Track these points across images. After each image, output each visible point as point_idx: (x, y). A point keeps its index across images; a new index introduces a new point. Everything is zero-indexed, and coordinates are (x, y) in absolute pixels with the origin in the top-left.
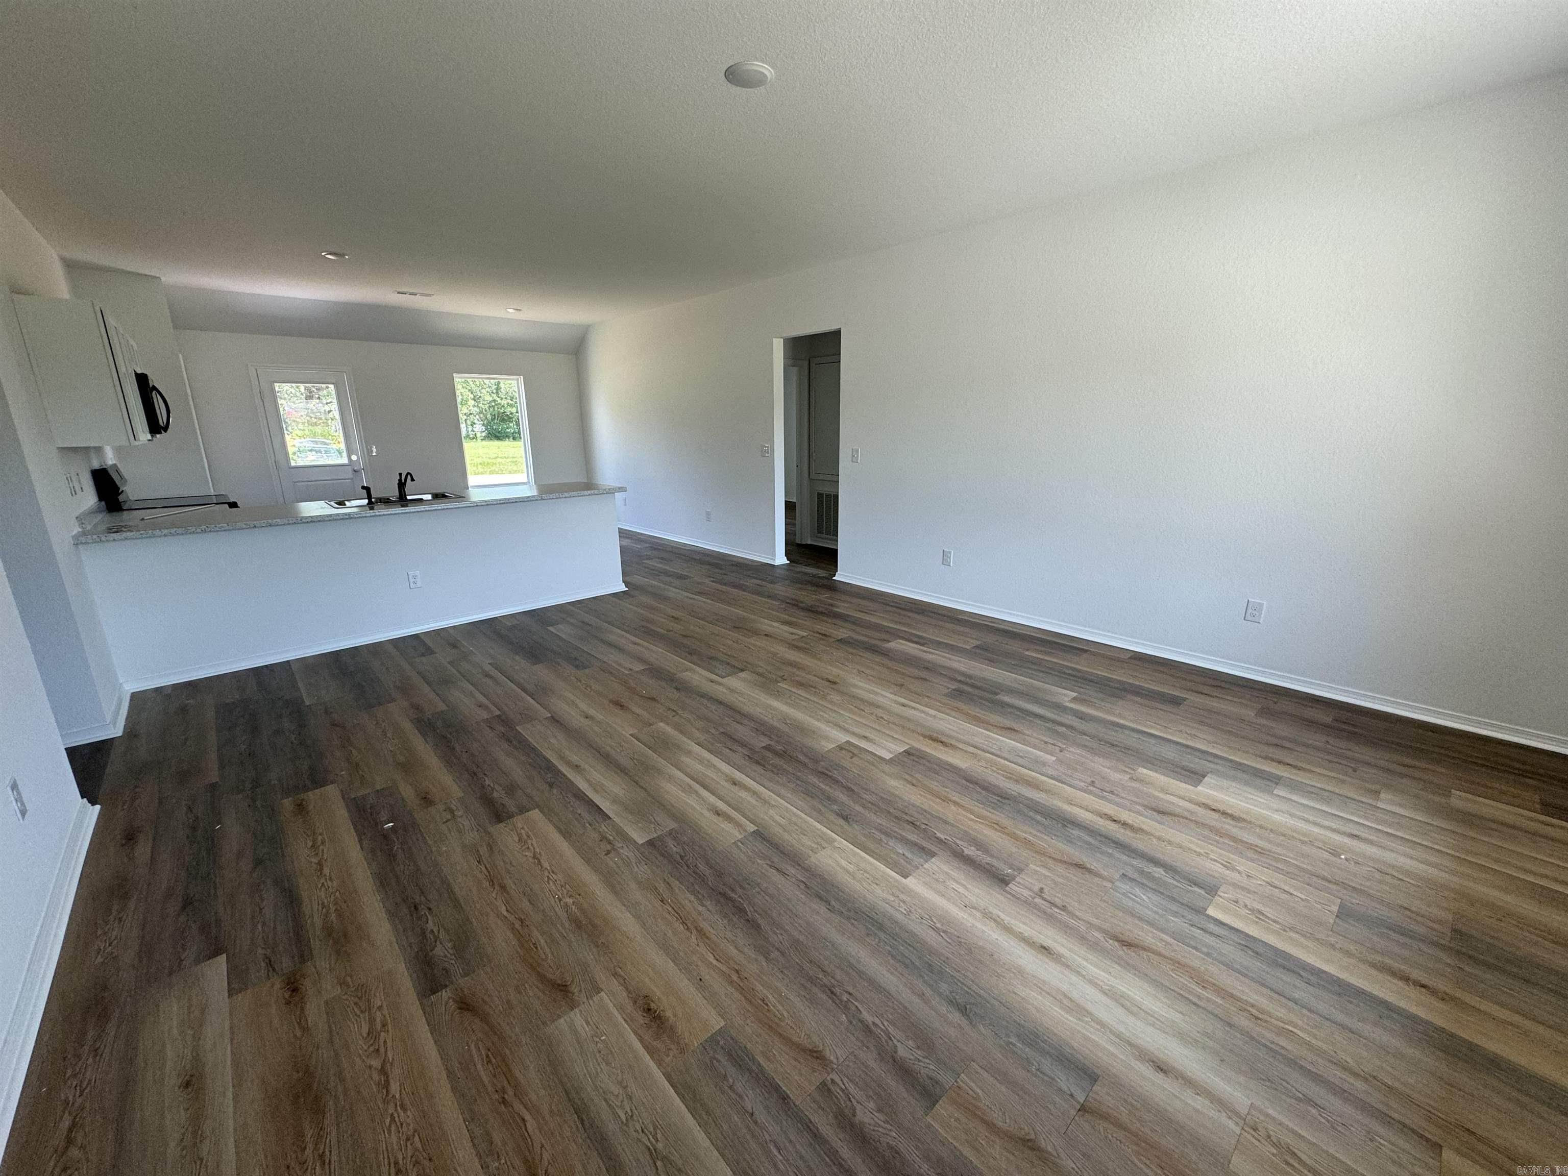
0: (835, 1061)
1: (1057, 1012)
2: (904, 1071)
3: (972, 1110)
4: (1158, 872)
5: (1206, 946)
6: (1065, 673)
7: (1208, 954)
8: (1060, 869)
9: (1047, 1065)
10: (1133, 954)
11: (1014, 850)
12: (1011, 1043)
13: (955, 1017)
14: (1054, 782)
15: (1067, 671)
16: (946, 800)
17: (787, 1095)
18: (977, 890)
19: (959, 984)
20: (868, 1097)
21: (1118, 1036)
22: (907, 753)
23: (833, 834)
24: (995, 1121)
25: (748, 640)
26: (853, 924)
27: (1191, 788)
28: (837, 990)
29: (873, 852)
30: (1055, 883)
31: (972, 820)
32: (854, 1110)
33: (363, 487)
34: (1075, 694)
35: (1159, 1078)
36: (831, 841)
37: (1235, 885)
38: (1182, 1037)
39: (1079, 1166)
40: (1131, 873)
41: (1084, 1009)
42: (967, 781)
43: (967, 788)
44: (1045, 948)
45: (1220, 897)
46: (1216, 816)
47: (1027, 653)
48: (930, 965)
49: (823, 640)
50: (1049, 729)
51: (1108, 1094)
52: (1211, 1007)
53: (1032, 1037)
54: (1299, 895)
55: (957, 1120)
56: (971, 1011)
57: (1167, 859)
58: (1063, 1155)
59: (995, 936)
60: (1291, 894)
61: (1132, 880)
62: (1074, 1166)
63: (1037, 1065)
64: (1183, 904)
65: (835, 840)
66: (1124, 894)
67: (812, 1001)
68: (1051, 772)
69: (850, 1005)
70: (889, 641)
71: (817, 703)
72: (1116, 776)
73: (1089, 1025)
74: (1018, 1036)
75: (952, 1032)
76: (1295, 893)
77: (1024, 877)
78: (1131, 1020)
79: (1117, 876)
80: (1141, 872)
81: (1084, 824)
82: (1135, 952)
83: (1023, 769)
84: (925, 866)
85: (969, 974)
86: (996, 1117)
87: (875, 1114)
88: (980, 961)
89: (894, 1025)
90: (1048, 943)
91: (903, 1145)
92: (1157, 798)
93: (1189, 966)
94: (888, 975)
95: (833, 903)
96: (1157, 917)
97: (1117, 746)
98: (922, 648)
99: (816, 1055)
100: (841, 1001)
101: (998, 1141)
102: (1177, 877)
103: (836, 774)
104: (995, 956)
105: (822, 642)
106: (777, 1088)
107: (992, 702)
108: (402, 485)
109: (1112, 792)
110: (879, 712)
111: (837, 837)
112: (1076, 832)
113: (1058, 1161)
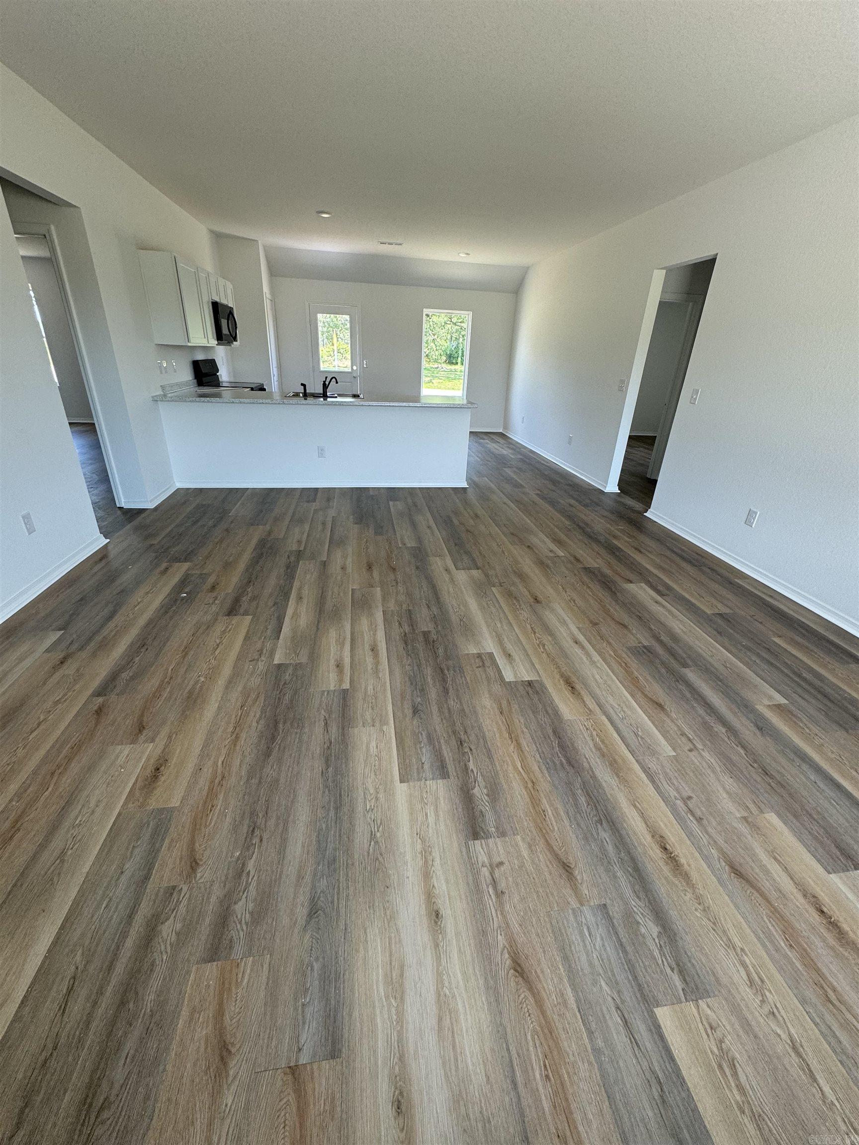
0: (198, 878)
1: (377, 974)
2: (224, 919)
3: (224, 987)
4: (650, 929)
5: (606, 1041)
6: (800, 676)
7: (597, 1051)
8: (543, 857)
9: (314, 1011)
10: (513, 984)
11: (521, 813)
12: (312, 967)
13: (302, 912)
14: (643, 776)
15: (805, 675)
16: (513, 737)
17: (149, 879)
18: (443, 827)
19: (336, 890)
20: (184, 919)
21: (400, 1040)
22: (530, 683)
23: (392, 719)
24: (227, 1013)
25: (511, 548)
26: (324, 792)
27: (820, 870)
28: (257, 832)
29: (403, 749)
30: (522, 866)
31: (515, 768)
32: (167, 919)
33: (302, 384)
34: (783, 701)
35: (386, 1111)
36: (384, 722)
37: (736, 1009)
38: (458, 1100)
39: (233, 1107)
40: (616, 911)
41: (403, 992)
42: (554, 732)
43: (546, 737)
44: (437, 915)
45: (698, 1007)
46: (814, 917)
47: (777, 640)
48: (334, 860)
49: (572, 563)
50: (705, 723)
51: (328, 1079)
52: (527, 1101)
53: (333, 976)
54: (827, 1089)
55: (208, 986)
56: (317, 917)
57: (679, 925)
58: (233, 1088)
59: (410, 873)
60: (815, 1080)
61: (609, 919)
62: (229, 1105)
63: (308, 1000)
64: (635, 978)
65: (387, 724)
66: (580, 924)
67: (235, 828)
68: (653, 765)
69: (252, 848)
70: (631, 582)
71: (504, 613)
72: (727, 804)
73: (389, 1008)
74: (324, 966)
75: (286, 921)
76: (822, 1082)
77: (499, 843)
78: (431, 1038)
79: (595, 902)
80: (628, 915)
81: (623, 832)
82: (517, 983)
83: (623, 747)
84: (428, 782)
85: (351, 889)
86: (232, 1008)
87: (174, 933)
88: (373, 885)
89: (258, 884)
90: (446, 912)
91: (160, 971)
92: (754, 857)
93: (557, 1044)
94: (299, 845)
95: (330, 769)
96: (587, 970)
97: (772, 777)
98: (659, 598)
99: (194, 864)
100: (251, 839)
101: (210, 1027)
102: (667, 950)
103: (449, 675)
104: (389, 890)
105: (569, 565)
106: (150, 869)
107: (671, 671)
108: (325, 387)
109: (699, 820)
110: (546, 639)
111: (392, 722)
112: (605, 835)
113: (225, 1087)
